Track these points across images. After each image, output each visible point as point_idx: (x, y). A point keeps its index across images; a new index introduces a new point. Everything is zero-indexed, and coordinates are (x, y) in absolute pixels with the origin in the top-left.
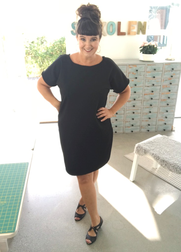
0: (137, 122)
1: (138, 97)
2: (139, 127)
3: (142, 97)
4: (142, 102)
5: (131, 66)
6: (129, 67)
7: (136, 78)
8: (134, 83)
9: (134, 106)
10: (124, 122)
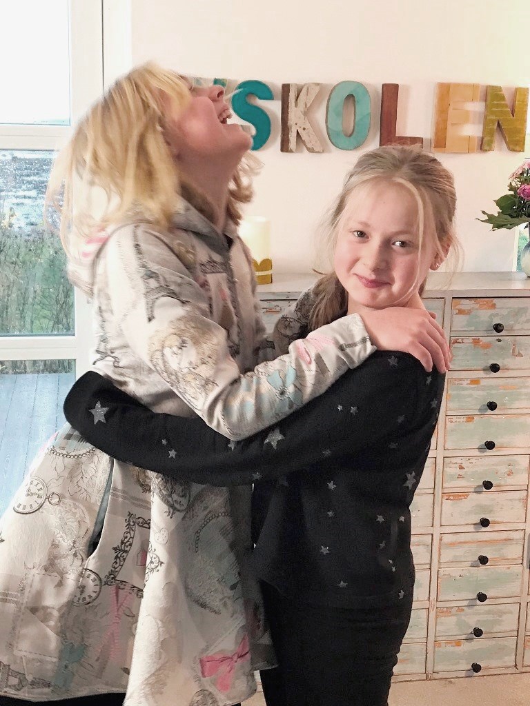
0: (501, 613)
2: (511, 643)
5: (466, 304)
6: (455, 311)
7: (495, 368)
8: (482, 396)
9: (485, 523)
10: (432, 614)
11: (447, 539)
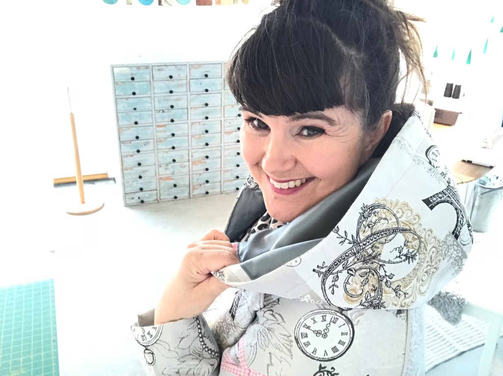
10: (222, 172)
11: (226, 147)
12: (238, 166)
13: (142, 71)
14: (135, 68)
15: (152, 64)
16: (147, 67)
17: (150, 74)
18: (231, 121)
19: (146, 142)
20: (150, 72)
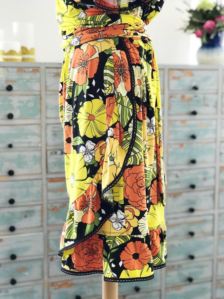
1: (201, 177)
2: (208, 285)
3: (215, 177)
4: (213, 196)
5: (177, 74)
6: (171, 77)
7: (194, 113)
8: (188, 130)
9: (192, 210)
12: (192, 257)
13: (27, 76)
14: (15, 70)
15: (45, 63)
16: (36, 69)
17: (40, 82)
18: (179, 174)
19: (28, 212)
20: (40, 78)
